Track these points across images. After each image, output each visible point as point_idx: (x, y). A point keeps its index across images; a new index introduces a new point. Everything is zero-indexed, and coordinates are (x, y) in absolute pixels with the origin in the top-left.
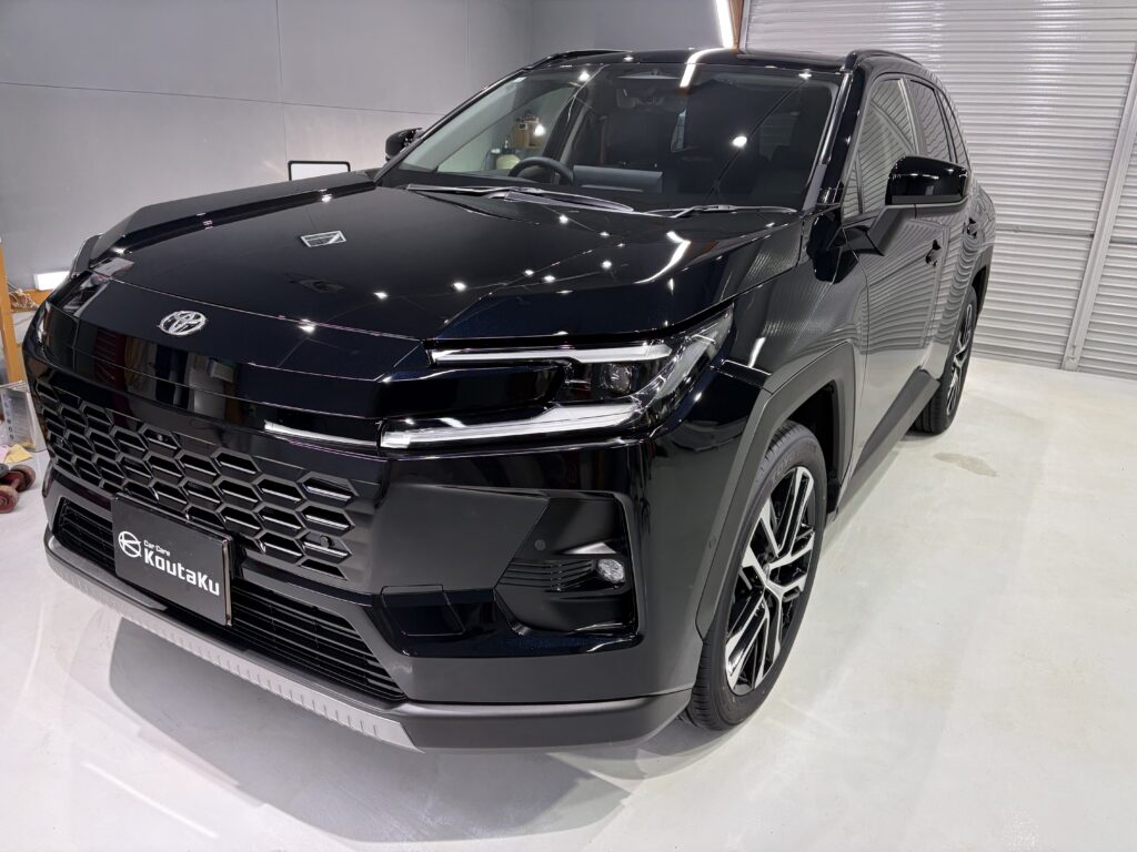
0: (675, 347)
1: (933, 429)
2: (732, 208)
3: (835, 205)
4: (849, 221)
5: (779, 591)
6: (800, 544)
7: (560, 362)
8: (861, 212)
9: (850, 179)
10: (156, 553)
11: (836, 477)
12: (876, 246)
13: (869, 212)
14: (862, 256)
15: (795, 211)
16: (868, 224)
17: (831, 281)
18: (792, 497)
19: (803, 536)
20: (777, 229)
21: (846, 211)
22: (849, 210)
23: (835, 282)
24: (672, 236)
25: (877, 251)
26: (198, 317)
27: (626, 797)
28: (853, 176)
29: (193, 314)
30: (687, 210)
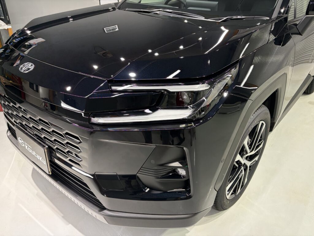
0: (212, 85)
1: (308, 92)
2: (243, 17)
3: (285, 16)
4: (290, 21)
5: (248, 164)
6: (258, 146)
7: (163, 91)
8: (295, 17)
9: (291, 5)
10: (28, 147)
11: (274, 120)
12: (300, 31)
13: (298, 18)
14: (293, 35)
15: (268, 18)
16: (297, 23)
17: (280, 45)
18: (257, 132)
19: (260, 143)
20: (261, 26)
21: (289, 17)
22: (290, 17)
23: (282, 46)
24: (223, 28)
25: (300, 34)
26: (32, 65)
27: (188, 233)
28: (293, 4)
29: (31, 64)
30: (225, 18)
